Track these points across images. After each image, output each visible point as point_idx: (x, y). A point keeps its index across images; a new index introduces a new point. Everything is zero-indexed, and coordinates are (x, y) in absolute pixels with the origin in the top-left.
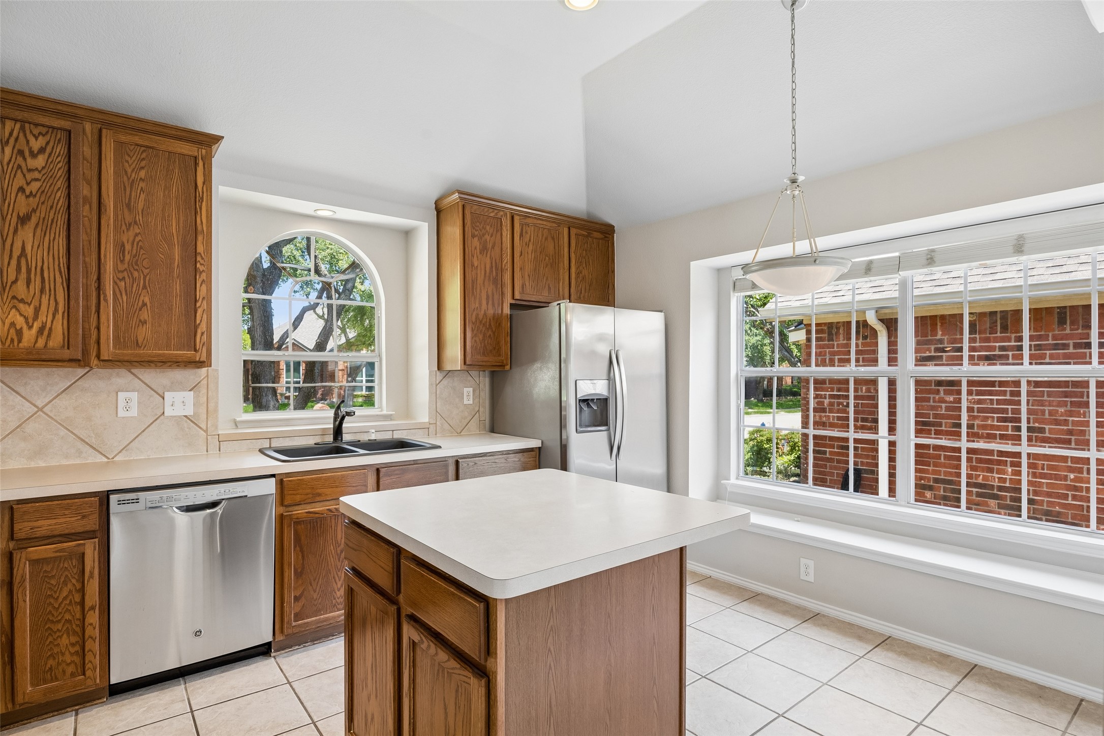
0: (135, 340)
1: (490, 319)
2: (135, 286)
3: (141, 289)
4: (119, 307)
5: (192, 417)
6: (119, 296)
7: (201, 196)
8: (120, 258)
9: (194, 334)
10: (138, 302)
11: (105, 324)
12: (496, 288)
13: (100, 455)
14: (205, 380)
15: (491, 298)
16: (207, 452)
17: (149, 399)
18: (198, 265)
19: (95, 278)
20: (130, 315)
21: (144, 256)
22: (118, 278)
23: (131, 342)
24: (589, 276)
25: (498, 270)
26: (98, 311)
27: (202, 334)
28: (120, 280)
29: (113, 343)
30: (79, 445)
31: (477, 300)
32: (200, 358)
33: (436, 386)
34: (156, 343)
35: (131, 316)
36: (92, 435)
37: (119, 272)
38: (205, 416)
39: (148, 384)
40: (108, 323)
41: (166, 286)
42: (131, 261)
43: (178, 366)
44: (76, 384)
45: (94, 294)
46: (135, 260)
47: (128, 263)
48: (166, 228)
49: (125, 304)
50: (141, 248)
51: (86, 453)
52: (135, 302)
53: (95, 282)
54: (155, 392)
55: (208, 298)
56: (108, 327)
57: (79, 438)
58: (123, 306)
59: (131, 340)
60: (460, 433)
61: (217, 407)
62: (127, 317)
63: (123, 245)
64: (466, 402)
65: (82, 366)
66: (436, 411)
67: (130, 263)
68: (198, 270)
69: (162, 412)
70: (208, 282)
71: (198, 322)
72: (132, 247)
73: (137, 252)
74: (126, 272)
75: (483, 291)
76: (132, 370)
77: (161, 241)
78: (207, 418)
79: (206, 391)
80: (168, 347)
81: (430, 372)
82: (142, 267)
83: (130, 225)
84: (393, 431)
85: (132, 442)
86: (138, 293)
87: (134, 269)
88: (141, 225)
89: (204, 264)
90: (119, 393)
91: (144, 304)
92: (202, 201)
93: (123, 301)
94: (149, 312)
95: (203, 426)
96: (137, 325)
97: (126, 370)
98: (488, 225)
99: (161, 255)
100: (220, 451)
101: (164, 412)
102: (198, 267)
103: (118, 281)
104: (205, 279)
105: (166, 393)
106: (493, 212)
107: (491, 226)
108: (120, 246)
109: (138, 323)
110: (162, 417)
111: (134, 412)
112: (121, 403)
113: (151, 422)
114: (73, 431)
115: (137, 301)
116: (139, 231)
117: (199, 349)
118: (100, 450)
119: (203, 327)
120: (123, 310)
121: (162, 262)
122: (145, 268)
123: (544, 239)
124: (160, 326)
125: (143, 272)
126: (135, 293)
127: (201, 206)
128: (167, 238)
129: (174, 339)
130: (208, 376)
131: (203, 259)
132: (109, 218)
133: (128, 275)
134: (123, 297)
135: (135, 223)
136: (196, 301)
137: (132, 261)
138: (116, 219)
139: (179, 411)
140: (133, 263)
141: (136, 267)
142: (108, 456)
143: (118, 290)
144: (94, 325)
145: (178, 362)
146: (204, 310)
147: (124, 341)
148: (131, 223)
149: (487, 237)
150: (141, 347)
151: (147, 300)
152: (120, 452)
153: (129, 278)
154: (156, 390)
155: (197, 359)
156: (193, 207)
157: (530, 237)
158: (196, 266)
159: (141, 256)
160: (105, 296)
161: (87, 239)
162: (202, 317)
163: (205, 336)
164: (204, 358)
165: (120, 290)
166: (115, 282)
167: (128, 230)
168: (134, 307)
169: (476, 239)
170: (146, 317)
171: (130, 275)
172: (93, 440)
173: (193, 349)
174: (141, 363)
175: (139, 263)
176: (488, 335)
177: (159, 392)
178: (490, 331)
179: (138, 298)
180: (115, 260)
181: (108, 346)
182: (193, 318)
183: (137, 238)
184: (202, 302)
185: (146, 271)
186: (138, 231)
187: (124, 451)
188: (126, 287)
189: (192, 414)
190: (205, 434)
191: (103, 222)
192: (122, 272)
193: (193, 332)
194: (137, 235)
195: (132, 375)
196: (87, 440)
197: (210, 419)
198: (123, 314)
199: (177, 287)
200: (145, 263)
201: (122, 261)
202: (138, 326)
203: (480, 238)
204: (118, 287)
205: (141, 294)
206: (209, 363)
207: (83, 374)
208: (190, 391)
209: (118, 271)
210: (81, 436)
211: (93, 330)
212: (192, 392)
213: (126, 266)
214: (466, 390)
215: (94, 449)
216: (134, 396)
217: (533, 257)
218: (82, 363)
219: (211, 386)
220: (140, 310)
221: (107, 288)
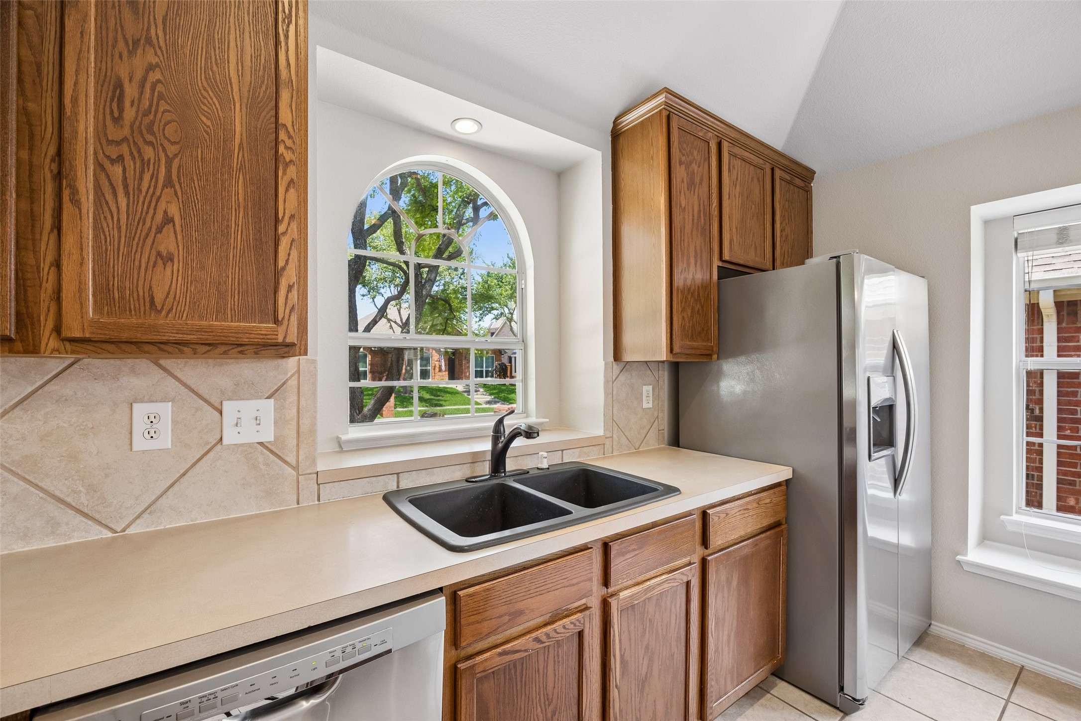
0: (147, 295)
1: (698, 287)
2: (147, 177)
3: (160, 185)
4: (110, 221)
5: (272, 445)
6: (109, 196)
7: (287, 11)
8: (112, 112)
9: (273, 288)
10: (154, 214)
11: (75, 257)
12: (705, 242)
13: (98, 527)
14: (293, 378)
15: (699, 256)
16: (298, 504)
17: (194, 415)
18: (281, 149)
19: (52, 150)
20: (136, 239)
21: (168, 117)
22: (108, 157)
23: (138, 300)
24: (791, 236)
25: (706, 216)
26: (58, 227)
27: (290, 288)
28: (113, 161)
29: (95, 302)
30: (52, 509)
31: (685, 258)
32: (285, 337)
33: (613, 383)
34: (195, 303)
35: (138, 244)
36: (81, 489)
37: (110, 142)
38: (295, 442)
39: (193, 387)
40: (81, 255)
41: (215, 184)
42: (137, 123)
43: (241, 352)
44: (46, 388)
45: (50, 187)
46: (147, 121)
47: (132, 127)
48: (216, 64)
49: (123, 217)
50: (161, 97)
51: (67, 524)
52: (147, 213)
53: (53, 160)
54: (206, 401)
55: (301, 216)
56: (82, 264)
57: (53, 496)
58: (119, 220)
59: (138, 295)
60: (638, 449)
61: (315, 425)
62: (129, 245)
63: (119, 85)
64: (645, 406)
65: (19, 352)
66: (613, 420)
67: (135, 128)
68: (281, 159)
69: (219, 437)
70: (300, 184)
71: (281, 263)
72: (141, 93)
73: (151, 105)
74: (125, 145)
75: (691, 245)
76: (162, 362)
77: (205, 90)
78: (298, 445)
79: (295, 398)
80: (220, 312)
81: (606, 364)
82: (162, 138)
83: (136, 43)
84: (562, 450)
85: (161, 496)
86: (154, 193)
87: (144, 140)
88: (160, 48)
89: (294, 148)
90: (135, 406)
91: (168, 220)
92: (290, 23)
93: (118, 208)
94: (179, 237)
95: (291, 459)
96: (151, 264)
97: (148, 362)
98: (696, 149)
99: (204, 119)
100: (319, 500)
101: (221, 439)
102: (280, 152)
103: (107, 164)
104: (295, 178)
105: (225, 403)
106: (701, 130)
107: (699, 152)
108: (111, 88)
109: (153, 258)
110: (219, 446)
111: (165, 440)
112: (140, 424)
113: (198, 456)
114: (40, 484)
115: (151, 211)
116: (157, 60)
117: (283, 318)
118: (97, 516)
119: (289, 277)
120: (119, 228)
121: (207, 133)
122: (169, 141)
123: (750, 179)
124: (203, 268)
125: (164, 150)
126: (147, 193)
127: (287, 31)
128: (218, 87)
129: (233, 296)
130: (298, 371)
131: (290, 137)
132: (86, 16)
133: (131, 153)
134: (119, 200)
135: (149, 41)
136: (277, 221)
137: (141, 123)
138: (104, 24)
139: (249, 434)
140: (143, 128)
141: (149, 138)
142: (113, 526)
143: (107, 184)
144: (50, 258)
145: (241, 345)
146: (293, 240)
147: (122, 297)
148: (139, 40)
149: (694, 166)
150: (160, 312)
151: (174, 210)
152: (138, 517)
153: (133, 159)
154: (207, 397)
155: (280, 340)
156: (271, 32)
157: (737, 174)
158: (277, 152)
159: (159, 115)
160: (74, 192)
161: (32, 59)
162: (289, 255)
163: (295, 292)
164: (292, 338)
165: (111, 184)
166: (99, 166)
167: (131, 53)
168: (144, 224)
169: (683, 167)
170: (172, 248)
171: (135, 153)
172: (83, 499)
173: (271, 318)
174: (162, 346)
175: (155, 129)
176: (697, 310)
177: (212, 401)
178: (698, 303)
179: (153, 205)
180: (101, 117)
181: (82, 305)
182: (272, 255)
183: (151, 73)
184: (289, 224)
185: (172, 150)
186: (154, 60)
187: (146, 515)
188: (125, 179)
189: (272, 439)
190: (294, 473)
191: (69, 24)
192: (118, 143)
193: (272, 284)
194: (151, 68)
195: (162, 372)
196: (69, 500)
197: (302, 446)
198: (120, 238)
199: (239, 190)
200: (170, 130)
201: (118, 120)
202: (154, 267)
203: (687, 167)
204: (108, 176)
205: (160, 197)
206: (303, 348)
207: (60, 368)
208: (269, 398)
209: (108, 140)
210: (57, 493)
211: (46, 270)
212: (272, 401)
213: (126, 131)
214: (645, 388)
215: (85, 515)
216: (165, 410)
217: (740, 202)
218: (19, 345)
219: (304, 389)
220: (159, 230)
221: (79, 174)
